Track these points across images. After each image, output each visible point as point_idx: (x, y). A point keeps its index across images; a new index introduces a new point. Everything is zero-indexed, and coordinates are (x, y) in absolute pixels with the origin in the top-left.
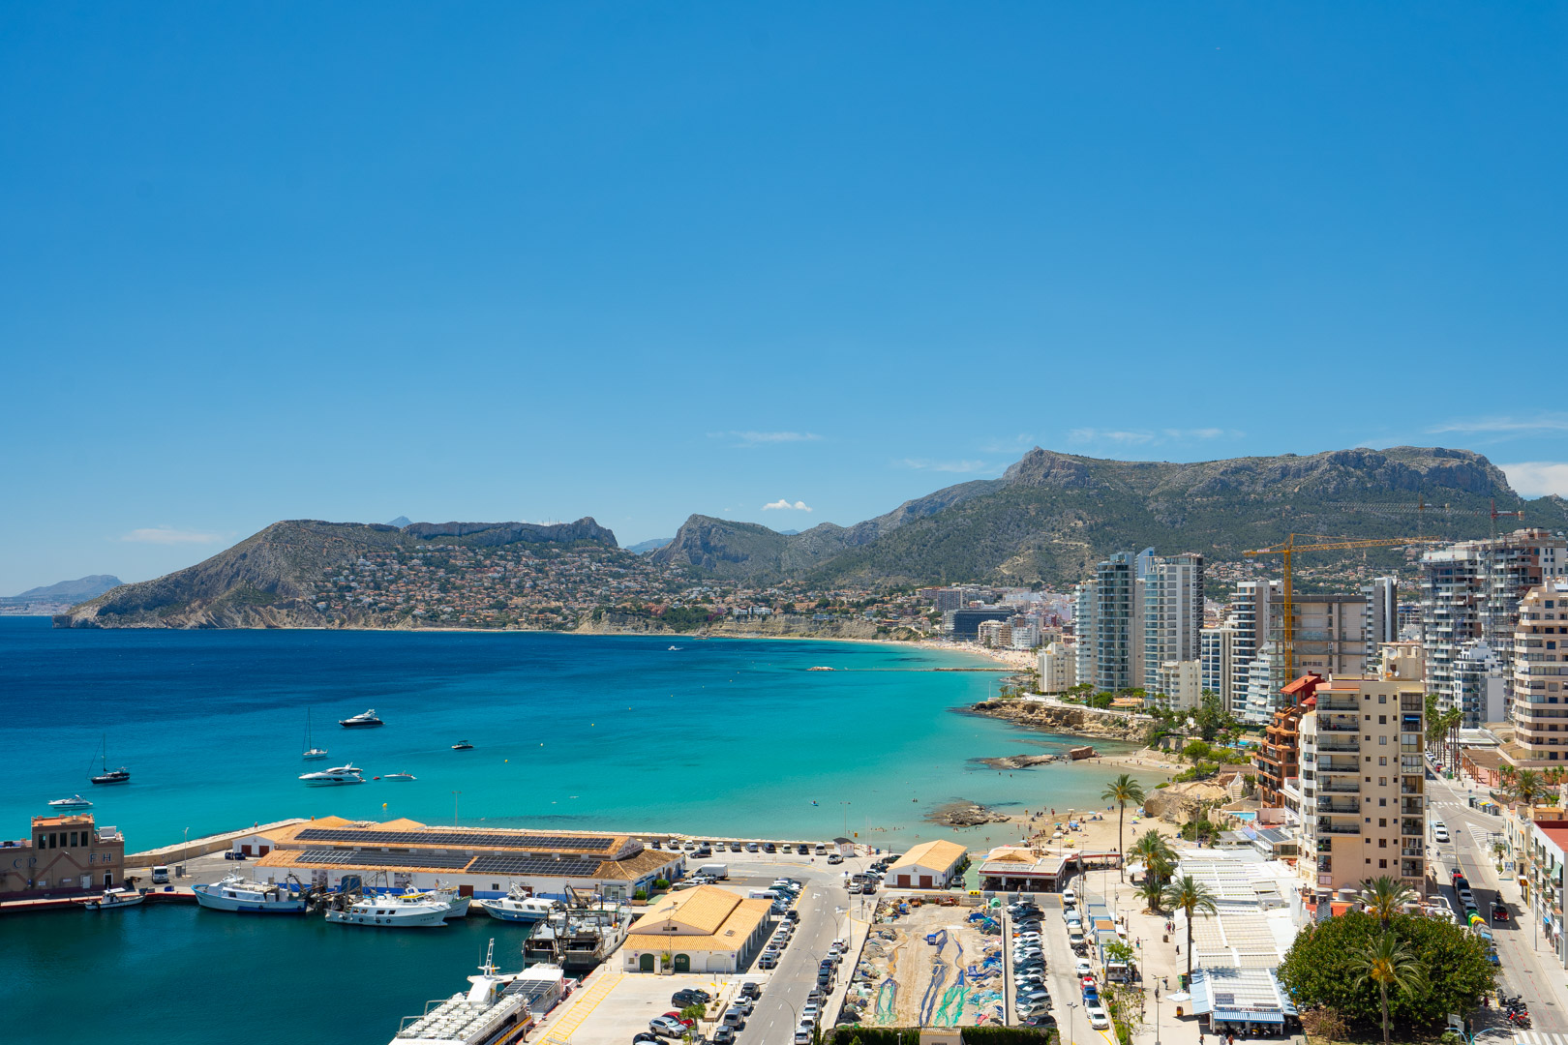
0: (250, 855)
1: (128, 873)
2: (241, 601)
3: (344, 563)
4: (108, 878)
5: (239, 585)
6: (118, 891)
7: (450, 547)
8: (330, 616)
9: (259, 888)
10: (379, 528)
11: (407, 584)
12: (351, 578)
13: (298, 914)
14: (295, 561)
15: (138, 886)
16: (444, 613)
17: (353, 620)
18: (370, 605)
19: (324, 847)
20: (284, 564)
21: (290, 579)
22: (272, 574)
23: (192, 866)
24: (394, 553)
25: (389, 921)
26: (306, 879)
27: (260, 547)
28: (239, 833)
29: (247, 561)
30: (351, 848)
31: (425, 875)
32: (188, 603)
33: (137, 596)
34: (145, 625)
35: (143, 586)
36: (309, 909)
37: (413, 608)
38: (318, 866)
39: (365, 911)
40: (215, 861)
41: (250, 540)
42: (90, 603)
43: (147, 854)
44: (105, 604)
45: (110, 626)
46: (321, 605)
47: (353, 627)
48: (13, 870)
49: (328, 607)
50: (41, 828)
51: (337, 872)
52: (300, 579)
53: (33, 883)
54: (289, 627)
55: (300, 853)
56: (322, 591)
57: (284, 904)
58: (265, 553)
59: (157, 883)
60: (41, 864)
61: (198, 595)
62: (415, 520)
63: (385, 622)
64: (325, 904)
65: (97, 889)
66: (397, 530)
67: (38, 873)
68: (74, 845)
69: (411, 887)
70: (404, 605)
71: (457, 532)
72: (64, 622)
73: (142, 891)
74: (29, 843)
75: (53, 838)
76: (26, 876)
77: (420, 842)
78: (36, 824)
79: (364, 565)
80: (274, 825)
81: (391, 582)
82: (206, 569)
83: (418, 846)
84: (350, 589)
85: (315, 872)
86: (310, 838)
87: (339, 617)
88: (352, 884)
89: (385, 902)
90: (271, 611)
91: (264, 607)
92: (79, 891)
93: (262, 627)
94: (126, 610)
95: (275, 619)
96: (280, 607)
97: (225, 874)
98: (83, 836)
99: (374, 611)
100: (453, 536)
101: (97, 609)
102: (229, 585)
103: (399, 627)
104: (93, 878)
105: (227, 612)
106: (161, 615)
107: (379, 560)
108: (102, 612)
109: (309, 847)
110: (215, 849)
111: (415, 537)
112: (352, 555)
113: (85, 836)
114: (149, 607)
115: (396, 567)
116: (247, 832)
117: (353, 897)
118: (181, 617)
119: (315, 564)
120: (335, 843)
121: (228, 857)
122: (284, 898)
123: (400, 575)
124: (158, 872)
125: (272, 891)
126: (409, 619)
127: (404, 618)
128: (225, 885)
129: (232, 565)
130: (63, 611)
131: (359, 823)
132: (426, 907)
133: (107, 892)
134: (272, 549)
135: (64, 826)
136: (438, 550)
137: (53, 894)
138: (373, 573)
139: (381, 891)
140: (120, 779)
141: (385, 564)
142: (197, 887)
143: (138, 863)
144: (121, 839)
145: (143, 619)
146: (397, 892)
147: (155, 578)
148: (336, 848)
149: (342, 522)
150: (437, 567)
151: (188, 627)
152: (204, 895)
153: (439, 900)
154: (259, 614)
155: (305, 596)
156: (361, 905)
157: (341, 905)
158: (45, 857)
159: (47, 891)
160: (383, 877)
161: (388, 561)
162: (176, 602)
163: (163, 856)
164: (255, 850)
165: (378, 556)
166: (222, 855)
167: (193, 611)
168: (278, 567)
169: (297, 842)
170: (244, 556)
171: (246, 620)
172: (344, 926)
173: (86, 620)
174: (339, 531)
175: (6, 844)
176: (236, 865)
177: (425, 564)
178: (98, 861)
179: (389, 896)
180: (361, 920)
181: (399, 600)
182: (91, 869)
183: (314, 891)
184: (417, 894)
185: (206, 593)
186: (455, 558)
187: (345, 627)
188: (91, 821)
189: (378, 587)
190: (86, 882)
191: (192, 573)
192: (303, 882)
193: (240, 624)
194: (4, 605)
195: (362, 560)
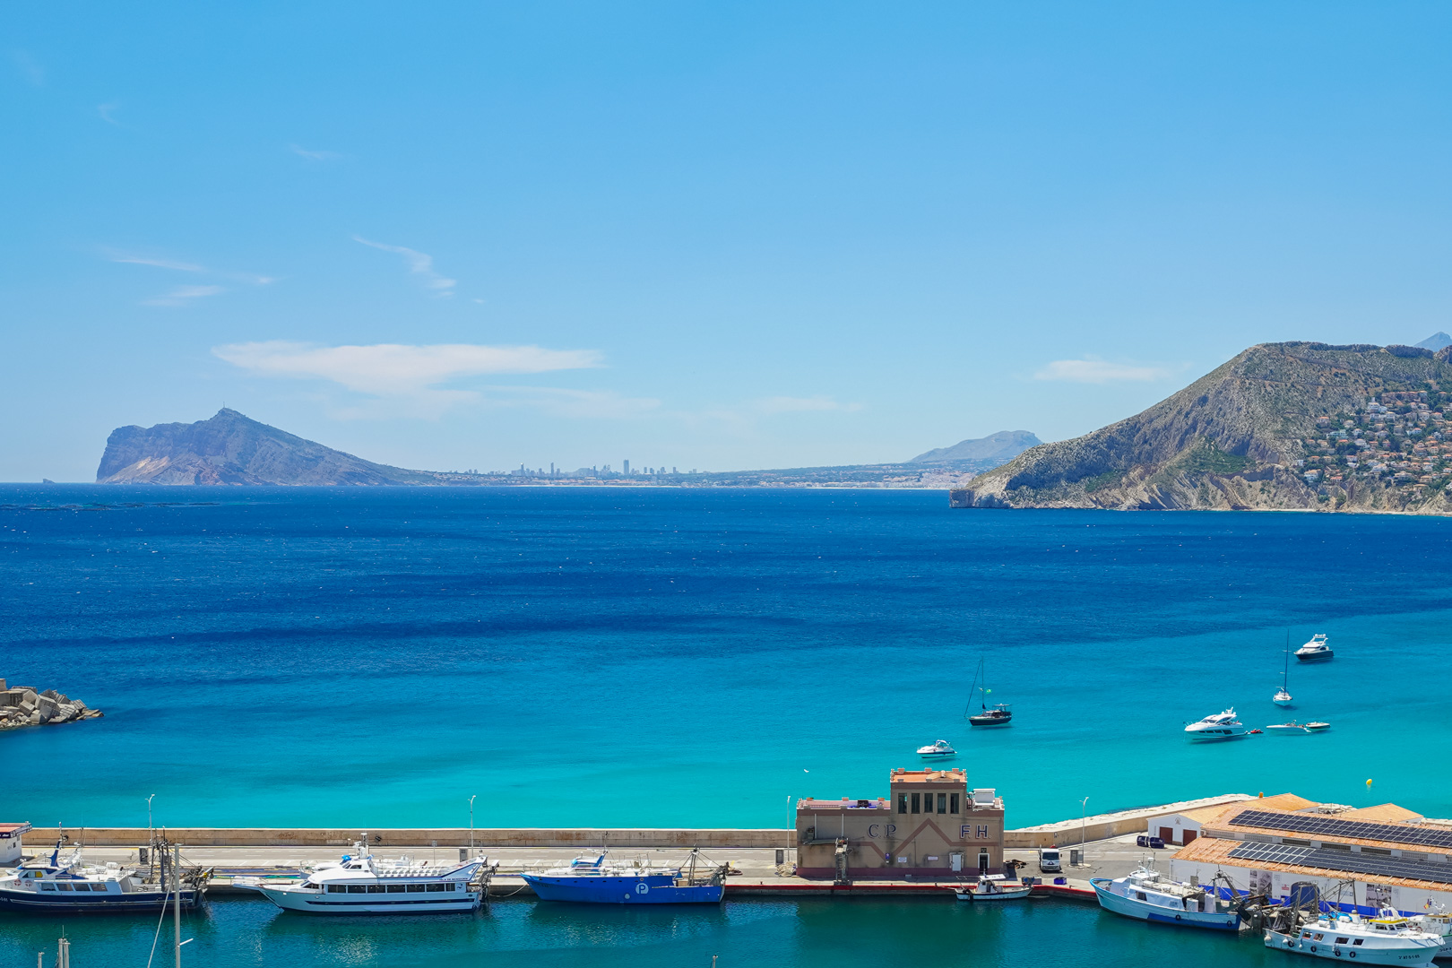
0: (1171, 843)
1: (1009, 855)
2: (1197, 468)
3: (1347, 409)
4: (984, 859)
5: (1196, 444)
6: (997, 878)
8: (1322, 492)
9: (1176, 889)
10: (1402, 353)
11: (1441, 441)
12: (1357, 432)
13: (1228, 931)
14: (1277, 408)
15: (1021, 873)
17: (1356, 497)
18: (1383, 474)
19: (1269, 839)
20: (1260, 411)
21: (1268, 435)
22: (1243, 427)
23: (1091, 851)
24: (1424, 392)
25: (1353, 954)
26: (1242, 882)
27: (1226, 385)
28: (1159, 810)
29: (1208, 408)
30: (1307, 843)
31: (1410, 893)
32: (1126, 472)
33: (1057, 461)
34: (1068, 504)
35: (1067, 447)
36: (1243, 926)
38: (1259, 866)
39: (1320, 936)
40: (1124, 847)
41: (1213, 375)
42: (998, 471)
43: (1035, 829)
44: (1016, 472)
45: (1022, 505)
46: (1311, 474)
47: (1356, 509)
48: (868, 840)
49: (1321, 477)
50: (901, 785)
51: (1285, 878)
52: (1282, 435)
53: (892, 858)
54: (1263, 508)
55: (1235, 845)
56: (1313, 453)
57: (1210, 916)
58: (1234, 394)
59: (1045, 871)
60: (902, 834)
61: (1138, 460)
63: (1405, 501)
64: (1265, 922)
65: (969, 874)
66: (1429, 355)
67: (897, 845)
68: (942, 811)
69: (1387, 907)
70: (1434, 475)
72: (963, 497)
73: (1026, 881)
74: (887, 804)
75: (915, 798)
76: (883, 848)
77: (1407, 841)
78: (897, 779)
79: (1377, 412)
80: (1208, 801)
81: (1416, 438)
83: (1404, 847)
84: (1354, 449)
85: (1254, 874)
86: (1250, 824)
87: (1336, 494)
88: (1306, 896)
89: (1350, 927)
90: (1239, 484)
91: (1230, 477)
92: (947, 874)
93: (1225, 507)
94: (1043, 482)
95: (1243, 495)
96: (1251, 478)
97: (1133, 866)
98: (952, 799)
99: (1388, 485)
101: (1006, 480)
102: (1182, 443)
103: (1424, 510)
104: (964, 858)
105: (1177, 486)
106: (1089, 490)
107: (1399, 403)
108: (1012, 485)
109: (1249, 837)
110: (1124, 830)
112: (1359, 397)
113: (954, 798)
114: (1073, 478)
115: (1425, 414)
116: (1169, 808)
117: (1305, 914)
118: (1116, 492)
119: (1304, 412)
120: (1285, 834)
121: (1141, 843)
122: (1211, 908)
123: (1431, 428)
124: (1046, 856)
125: (1194, 896)
126: (1441, 496)
127: (1433, 495)
128: (1133, 881)
129: (1187, 414)
130: (963, 483)
131: (1327, 806)
132: (1408, 938)
133: (983, 878)
134: (1244, 388)
135: (929, 785)
137: (917, 873)
138: (1390, 425)
139: (1346, 909)
140: (1000, 720)
141: (1408, 410)
142: (1098, 881)
143: (1023, 843)
144: (1000, 806)
145: (1065, 496)
146: (1368, 913)
147: (1081, 435)
148: (1286, 841)
149: (1347, 344)
151: (1124, 508)
152: (1105, 894)
153: (1428, 929)
154: (1224, 489)
155: (1289, 461)
156: (1315, 927)
157: (1287, 925)
158: (906, 824)
159: (908, 871)
160: (1348, 889)
161: (1413, 405)
162: (1109, 470)
163: (1055, 835)
164: (1178, 836)
165: (1399, 397)
166: (1133, 839)
167: (1131, 484)
168: (1252, 416)
169: (1232, 828)
170: (1204, 400)
171: (1203, 498)
172: (1289, 954)
173: (991, 497)
174: (1342, 359)
175: (861, 803)
176: (1149, 854)
178: (971, 836)
179: (1355, 917)
180: (1314, 948)
181: (1427, 466)
182: (962, 846)
183: (1252, 901)
184: (1395, 918)
185: (1150, 457)
187: (1345, 509)
188: (963, 779)
189: (1395, 446)
190: (957, 863)
191: (1132, 427)
192: (1237, 887)
193: (1195, 504)
194: (893, 475)
195: (1373, 404)
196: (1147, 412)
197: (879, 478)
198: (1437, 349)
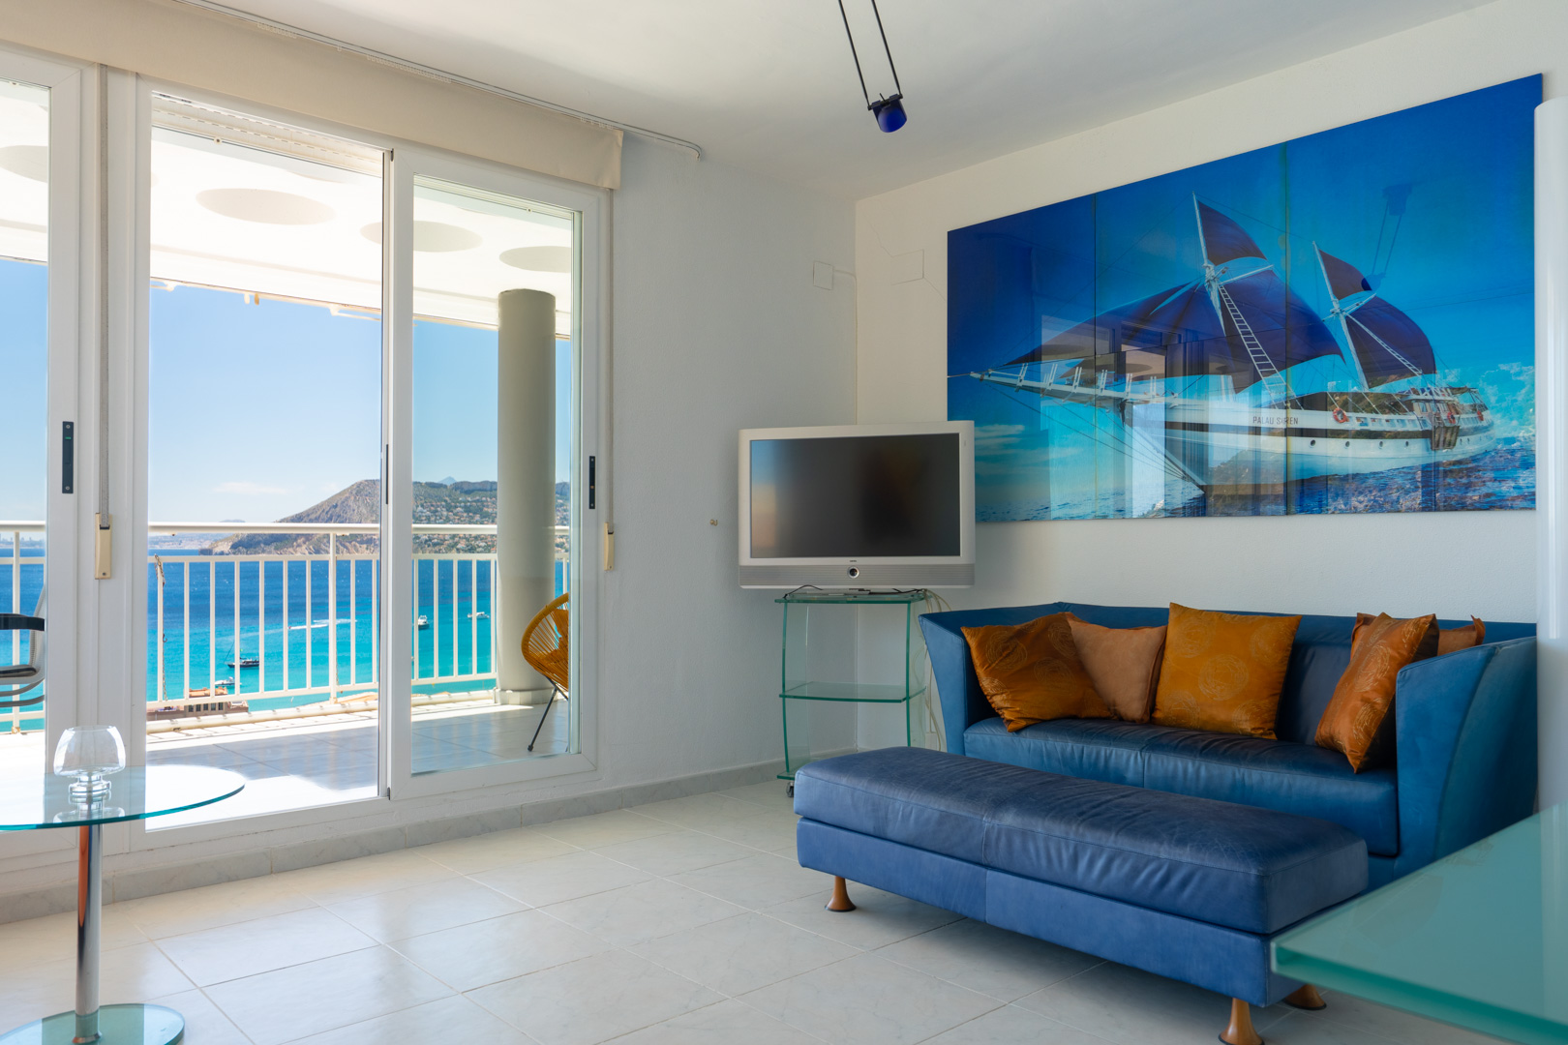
7: (484, 499)
10: (432, 486)
14: (372, 510)
16: (479, 547)
18: (426, 541)
20: (364, 511)
24: (443, 503)
27: (347, 499)
29: (338, 509)
32: (296, 540)
33: (258, 535)
37: (456, 543)
41: (340, 494)
42: (226, 539)
44: (236, 540)
58: (351, 503)
62: (458, 479)
66: (446, 486)
70: (451, 541)
71: (489, 488)
72: (207, 553)
79: (422, 512)
82: (308, 515)
90: (355, 545)
91: (350, 542)
94: (251, 545)
95: (357, 551)
96: (361, 542)
99: (429, 546)
100: (486, 490)
101: (231, 544)
105: (323, 546)
106: (279, 552)
107: (432, 508)
108: (235, 547)
111: (458, 492)
114: (268, 544)
115: (445, 513)
118: (291, 550)
123: (448, 520)
126: (454, 551)
127: (450, 550)
129: (327, 513)
130: (207, 546)
134: (355, 500)
136: (475, 501)
141: (437, 511)
145: (264, 551)
150: (475, 513)
154: (347, 548)
161: (439, 509)
162: (287, 539)
165: (432, 505)
167: (299, 546)
168: (360, 514)
170: (336, 506)
171: (337, 552)
173: (223, 552)
175: (166, 708)
177: (465, 512)
181: (447, 537)
186: (488, 507)
191: (299, 518)
194: (165, 542)
195: (420, 508)
196: (306, 511)
197: (157, 543)
198: (448, 484)
